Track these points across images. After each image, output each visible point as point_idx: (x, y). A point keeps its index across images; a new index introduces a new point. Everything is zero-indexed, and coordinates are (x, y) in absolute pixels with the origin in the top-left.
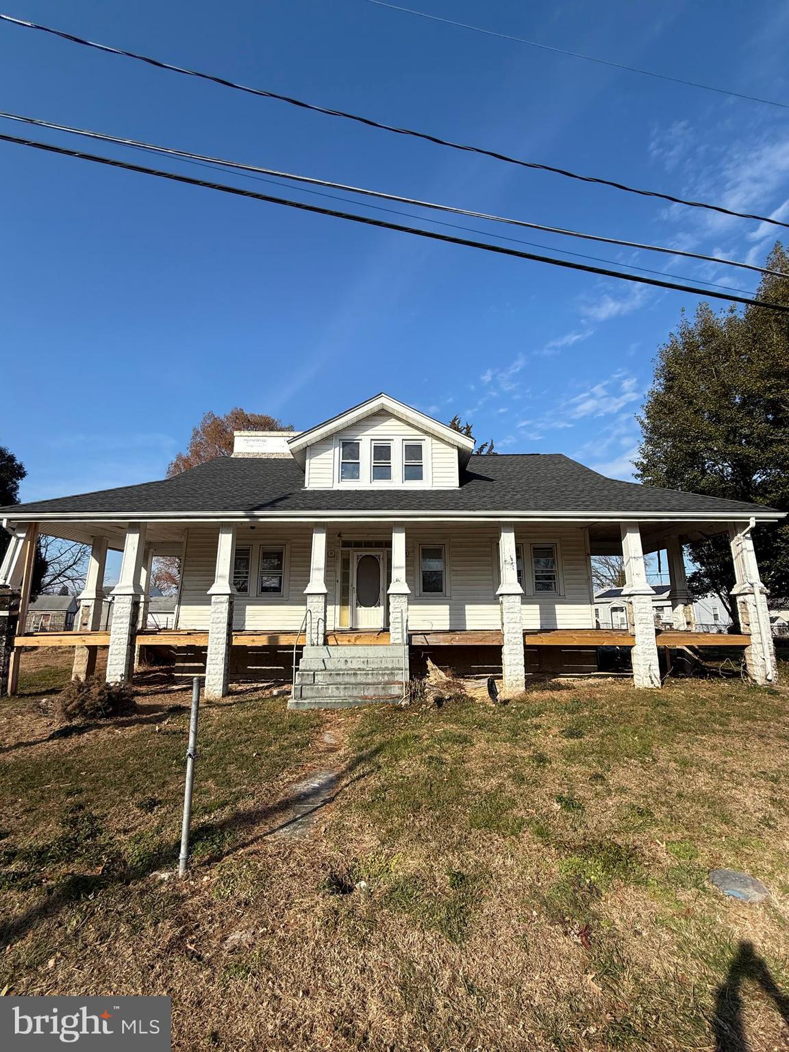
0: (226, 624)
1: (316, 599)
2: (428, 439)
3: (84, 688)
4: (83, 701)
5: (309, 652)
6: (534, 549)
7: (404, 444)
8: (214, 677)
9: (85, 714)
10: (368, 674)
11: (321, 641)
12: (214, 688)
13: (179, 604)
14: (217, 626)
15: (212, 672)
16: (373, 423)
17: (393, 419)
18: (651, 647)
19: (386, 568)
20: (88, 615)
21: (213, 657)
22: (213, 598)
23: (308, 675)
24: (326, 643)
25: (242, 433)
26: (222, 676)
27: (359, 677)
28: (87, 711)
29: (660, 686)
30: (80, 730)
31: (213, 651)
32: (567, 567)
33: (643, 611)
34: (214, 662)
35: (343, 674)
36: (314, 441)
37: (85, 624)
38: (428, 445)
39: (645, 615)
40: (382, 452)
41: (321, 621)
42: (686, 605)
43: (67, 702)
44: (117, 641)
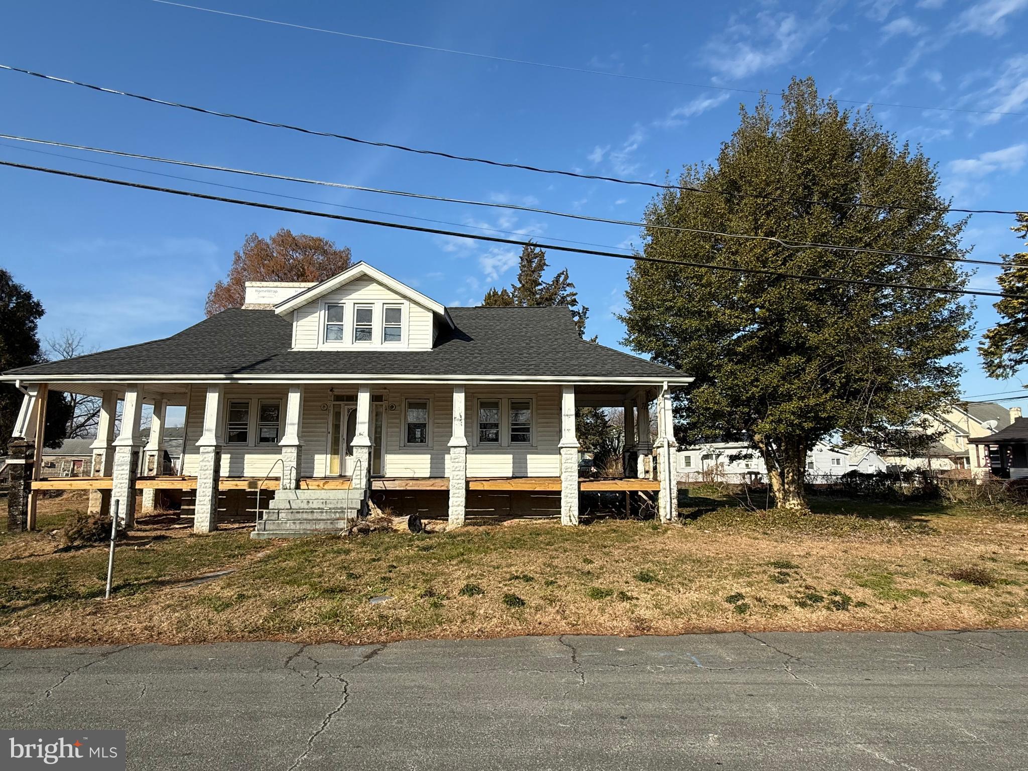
0: (212, 471)
1: (289, 450)
2: (406, 302)
3: (83, 519)
4: (82, 529)
5: (280, 495)
6: (512, 403)
7: (385, 308)
8: (201, 515)
9: (83, 538)
10: (322, 512)
11: (293, 485)
12: (202, 524)
13: (184, 453)
14: (204, 472)
15: (201, 511)
16: (355, 288)
17: (375, 284)
18: (573, 492)
19: (374, 421)
20: (100, 463)
21: (202, 498)
22: (202, 449)
23: (274, 513)
24: (298, 487)
25: (254, 284)
26: (209, 515)
27: (315, 514)
28: (84, 536)
29: (577, 524)
30: (78, 548)
31: (202, 494)
32: (540, 421)
33: (569, 461)
34: (202, 503)
35: (303, 512)
36: (300, 305)
37: (98, 471)
38: (406, 308)
39: (571, 465)
40: (364, 315)
41: (293, 469)
42: (646, 455)
43: (69, 529)
44: (119, 485)
